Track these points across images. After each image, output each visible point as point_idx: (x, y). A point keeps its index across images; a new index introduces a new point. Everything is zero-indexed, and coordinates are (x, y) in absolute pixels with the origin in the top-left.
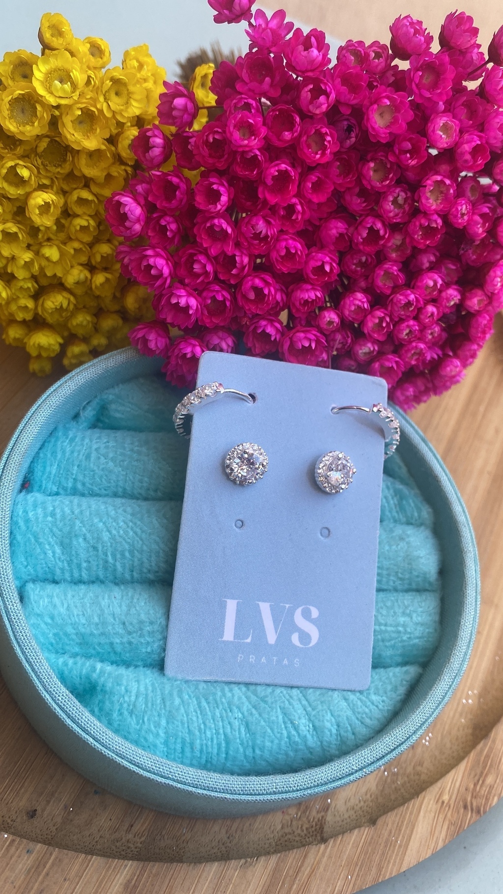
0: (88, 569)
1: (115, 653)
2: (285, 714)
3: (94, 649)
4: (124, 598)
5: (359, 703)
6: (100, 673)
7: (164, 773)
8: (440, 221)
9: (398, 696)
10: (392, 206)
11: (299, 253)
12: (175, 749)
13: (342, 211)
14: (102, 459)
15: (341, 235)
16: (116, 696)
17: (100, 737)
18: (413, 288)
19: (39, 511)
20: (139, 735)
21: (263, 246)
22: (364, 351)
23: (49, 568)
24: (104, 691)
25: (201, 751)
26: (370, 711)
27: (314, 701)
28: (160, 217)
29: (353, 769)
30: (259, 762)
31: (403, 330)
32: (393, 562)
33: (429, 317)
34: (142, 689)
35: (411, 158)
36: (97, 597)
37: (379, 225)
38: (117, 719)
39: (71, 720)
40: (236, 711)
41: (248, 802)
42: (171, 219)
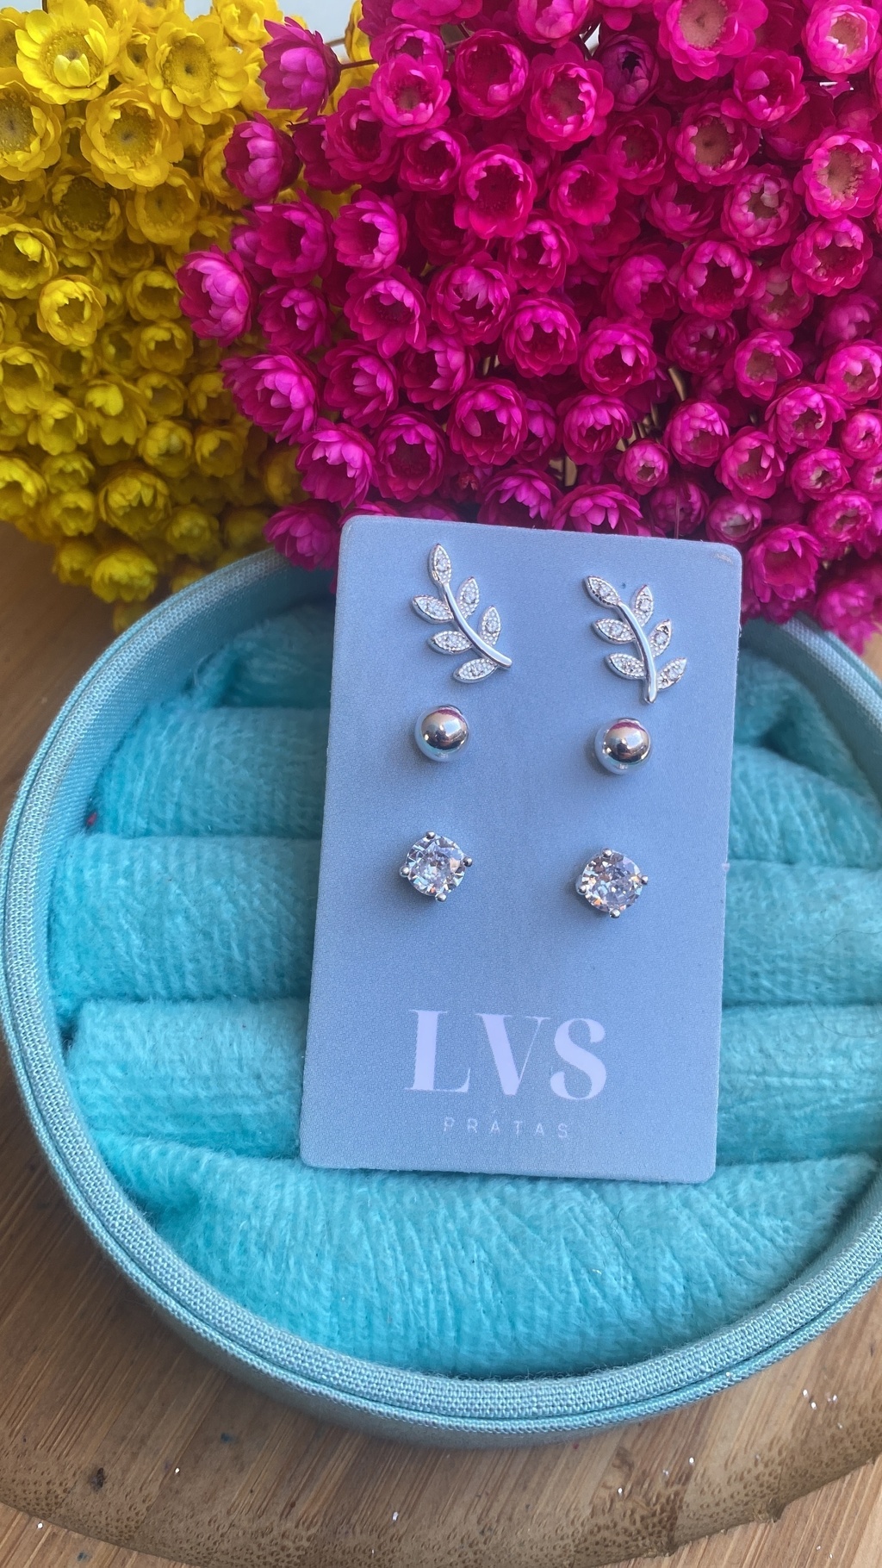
0: (199, 974)
1: (245, 1133)
2: (575, 1254)
3: (204, 1125)
4: (263, 1027)
5: (733, 1232)
6: (208, 1172)
7: (312, 1370)
8: (857, 234)
9: (819, 1218)
10: (751, 214)
11: (562, 332)
12: (353, 1321)
13: (653, 239)
14: (228, 765)
15: (655, 288)
16: (235, 1218)
17: (190, 1299)
18: (823, 381)
19: (105, 868)
20: (281, 1293)
21: (484, 326)
22: (732, 523)
23: (122, 973)
24: (212, 1208)
25: (407, 1325)
26: (757, 1249)
27: (639, 1226)
28: (282, 293)
29: (702, 1372)
30: (526, 1347)
31: (807, 471)
32: (811, 945)
33: (864, 439)
34: (288, 1203)
35: (771, 104)
36: (210, 1026)
37: (727, 257)
38: (238, 1261)
39: (137, 1265)
40: (475, 1247)
41: (481, 1433)
42: (302, 295)
